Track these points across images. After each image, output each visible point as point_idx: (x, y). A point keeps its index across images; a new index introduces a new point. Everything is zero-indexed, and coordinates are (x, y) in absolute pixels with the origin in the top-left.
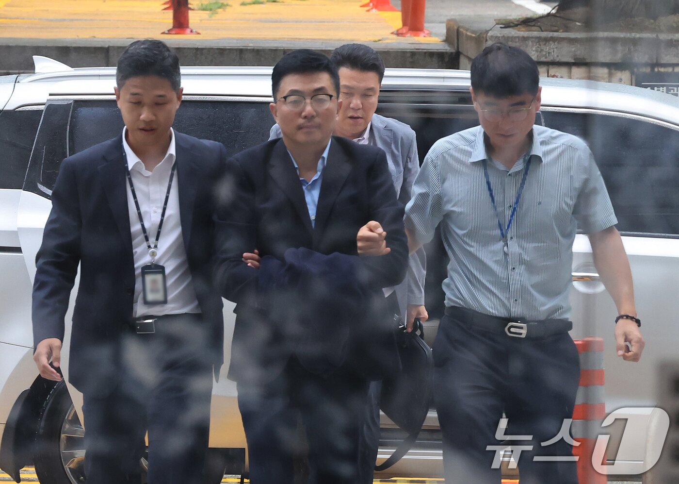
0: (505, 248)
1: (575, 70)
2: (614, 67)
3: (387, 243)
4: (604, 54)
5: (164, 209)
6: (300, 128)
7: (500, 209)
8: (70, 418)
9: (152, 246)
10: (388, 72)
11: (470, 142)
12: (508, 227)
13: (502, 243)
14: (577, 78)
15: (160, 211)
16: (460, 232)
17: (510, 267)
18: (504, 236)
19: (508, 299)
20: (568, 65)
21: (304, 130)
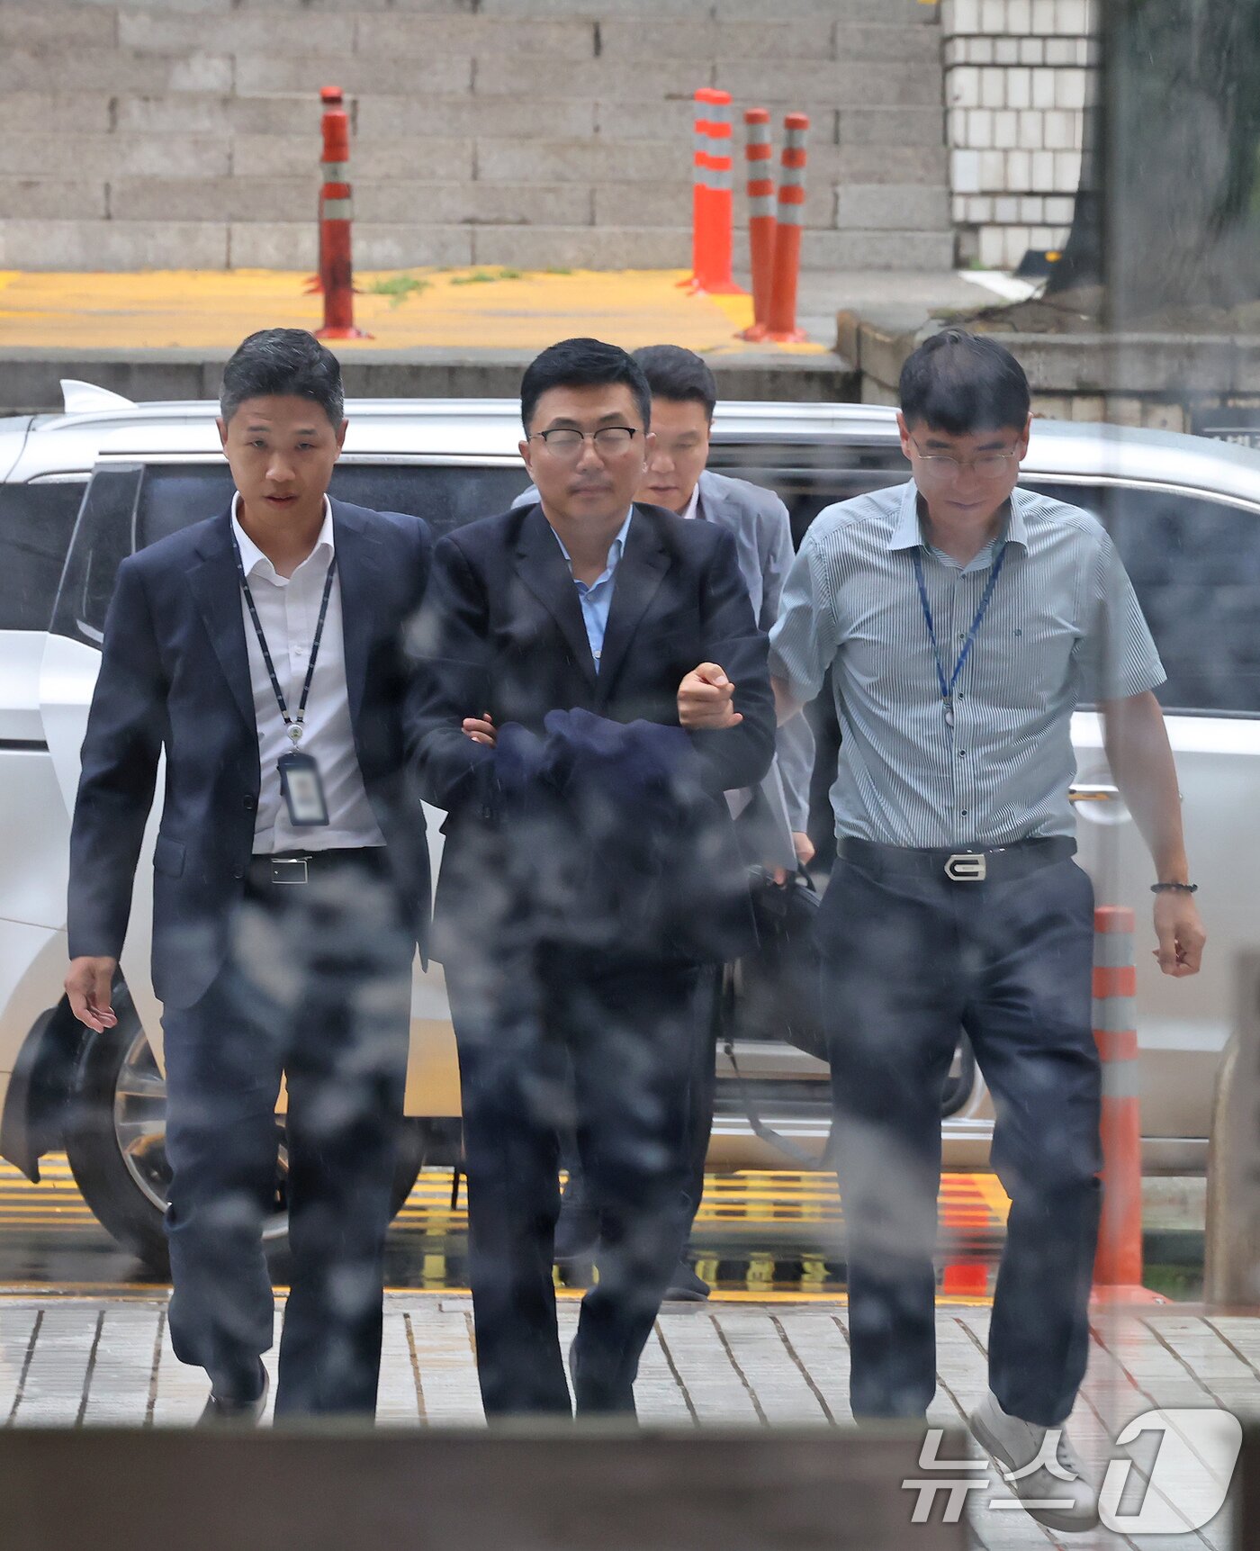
0: (948, 716)
1: (1081, 406)
2: (1151, 398)
3: (735, 706)
4: (1132, 374)
5: (315, 649)
6: (573, 491)
7: (941, 641)
8: (133, 1062)
9: (293, 719)
10: (721, 409)
11: (888, 514)
12: (956, 671)
13: (940, 705)
14: (1083, 420)
15: (308, 653)
16: (865, 681)
17: (956, 750)
18: (946, 693)
19: (950, 809)
20: (1066, 395)
21: (580, 496)
